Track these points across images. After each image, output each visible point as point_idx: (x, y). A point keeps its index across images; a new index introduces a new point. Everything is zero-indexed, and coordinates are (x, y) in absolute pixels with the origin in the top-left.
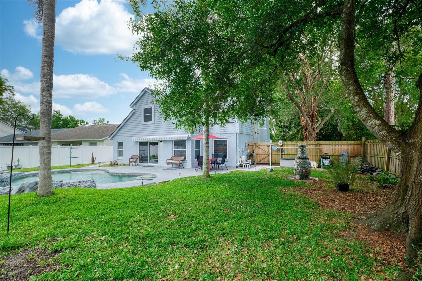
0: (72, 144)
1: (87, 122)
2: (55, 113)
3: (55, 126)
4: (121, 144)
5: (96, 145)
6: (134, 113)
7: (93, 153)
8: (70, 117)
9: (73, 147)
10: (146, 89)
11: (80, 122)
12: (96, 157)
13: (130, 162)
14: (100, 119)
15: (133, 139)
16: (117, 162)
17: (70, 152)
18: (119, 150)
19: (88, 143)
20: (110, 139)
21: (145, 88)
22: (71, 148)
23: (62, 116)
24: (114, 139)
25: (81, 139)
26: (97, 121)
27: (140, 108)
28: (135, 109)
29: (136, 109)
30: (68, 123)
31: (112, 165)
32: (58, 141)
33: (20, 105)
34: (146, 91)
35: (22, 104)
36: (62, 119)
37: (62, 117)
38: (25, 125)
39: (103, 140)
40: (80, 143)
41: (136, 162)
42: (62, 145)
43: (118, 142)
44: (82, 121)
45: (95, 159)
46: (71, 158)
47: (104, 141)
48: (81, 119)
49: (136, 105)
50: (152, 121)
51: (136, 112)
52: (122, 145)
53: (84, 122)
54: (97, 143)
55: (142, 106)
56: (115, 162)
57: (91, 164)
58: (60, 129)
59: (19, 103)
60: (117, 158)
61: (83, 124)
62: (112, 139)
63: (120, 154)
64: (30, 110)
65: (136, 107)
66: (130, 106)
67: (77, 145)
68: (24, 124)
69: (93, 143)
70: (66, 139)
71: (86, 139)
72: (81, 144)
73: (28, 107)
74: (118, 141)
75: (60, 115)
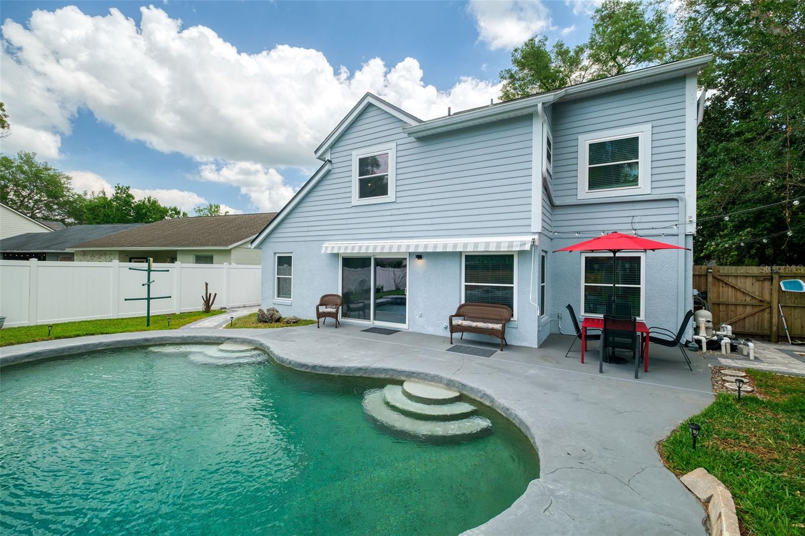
0: (151, 259)
1: (184, 213)
2: (119, 191)
3: (119, 219)
4: (284, 262)
5: (212, 263)
6: (328, 172)
7: (207, 284)
8: (149, 200)
9: (154, 266)
10: (370, 100)
11: (170, 213)
12: (216, 294)
13: (320, 315)
14: (211, 206)
15: (327, 248)
16: (277, 312)
17: (146, 282)
18: (279, 278)
19: (192, 258)
20: (255, 248)
21: (368, 95)
22: (149, 270)
23: (133, 198)
24: (264, 246)
25: (176, 246)
26: (206, 211)
27: (348, 158)
28: (330, 161)
29: (333, 161)
30: (146, 213)
31: (266, 322)
32: (119, 251)
33: (49, 175)
34: (370, 105)
35: (51, 173)
36: (133, 205)
37: (133, 201)
38: (58, 217)
39: (230, 251)
40: (171, 257)
41: (335, 315)
42: (130, 261)
43: (277, 255)
44: (175, 209)
45: (214, 300)
46: (149, 299)
47: (233, 252)
48: (173, 206)
49: (335, 150)
50: (387, 194)
51: (333, 171)
52: (290, 264)
53: (178, 213)
54: (215, 259)
55: (354, 153)
56: (271, 312)
57: (203, 312)
58: (128, 225)
59: (47, 169)
60: (274, 298)
61: (176, 216)
62: (259, 247)
63: (283, 289)
64: (69, 186)
65: (334, 156)
66: (316, 152)
67: (165, 262)
68: (57, 214)
69: (204, 258)
70: (138, 245)
71: (187, 246)
72: (173, 260)
73: (65, 180)
74: (275, 253)
75: (129, 196)
